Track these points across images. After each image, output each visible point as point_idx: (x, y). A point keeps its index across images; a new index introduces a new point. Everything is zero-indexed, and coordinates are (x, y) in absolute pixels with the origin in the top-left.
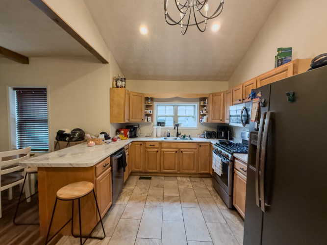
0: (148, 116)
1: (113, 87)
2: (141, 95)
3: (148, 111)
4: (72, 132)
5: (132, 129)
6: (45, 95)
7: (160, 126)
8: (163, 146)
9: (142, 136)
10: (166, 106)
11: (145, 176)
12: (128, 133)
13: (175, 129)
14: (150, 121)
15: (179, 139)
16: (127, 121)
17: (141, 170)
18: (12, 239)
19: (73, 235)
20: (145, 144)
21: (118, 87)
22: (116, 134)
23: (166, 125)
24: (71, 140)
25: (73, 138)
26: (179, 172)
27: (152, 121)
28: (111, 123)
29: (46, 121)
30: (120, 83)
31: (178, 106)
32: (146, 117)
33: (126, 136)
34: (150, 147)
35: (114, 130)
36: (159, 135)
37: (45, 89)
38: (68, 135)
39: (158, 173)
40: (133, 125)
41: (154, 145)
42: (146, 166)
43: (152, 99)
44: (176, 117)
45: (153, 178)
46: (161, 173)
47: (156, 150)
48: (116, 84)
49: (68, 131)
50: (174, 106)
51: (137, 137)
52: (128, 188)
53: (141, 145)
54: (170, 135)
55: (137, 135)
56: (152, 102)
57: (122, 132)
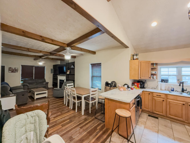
0: (153, 75)
1: (131, 60)
2: (149, 62)
3: (154, 72)
4: (111, 83)
5: (142, 83)
6: (101, 66)
7: (164, 82)
8: (168, 98)
9: (149, 88)
10: (168, 68)
11: (153, 115)
12: (139, 85)
13: (180, 85)
14: (155, 79)
15: (184, 94)
16: (139, 78)
17: (150, 110)
18: (96, 124)
19: (118, 134)
20: (153, 94)
21: (134, 59)
22: (132, 85)
23: (169, 82)
24: (111, 86)
25: (112, 85)
26: (187, 122)
27: (157, 78)
28: (130, 79)
29: (100, 77)
30: (135, 57)
31: (182, 67)
32: (152, 76)
33: (138, 87)
34: (157, 96)
35: (131, 83)
36: (163, 88)
37: (101, 63)
38: (110, 84)
39: (164, 116)
40: (142, 80)
41: (160, 96)
42: (154, 108)
43: (156, 64)
44: (179, 76)
45: (159, 118)
46: (167, 117)
47: (162, 99)
48: (133, 58)
49: (110, 82)
50: (177, 67)
51: (145, 88)
52: (141, 119)
53: (149, 94)
54: (175, 90)
55: (145, 87)
56: (156, 66)
57: (136, 84)
